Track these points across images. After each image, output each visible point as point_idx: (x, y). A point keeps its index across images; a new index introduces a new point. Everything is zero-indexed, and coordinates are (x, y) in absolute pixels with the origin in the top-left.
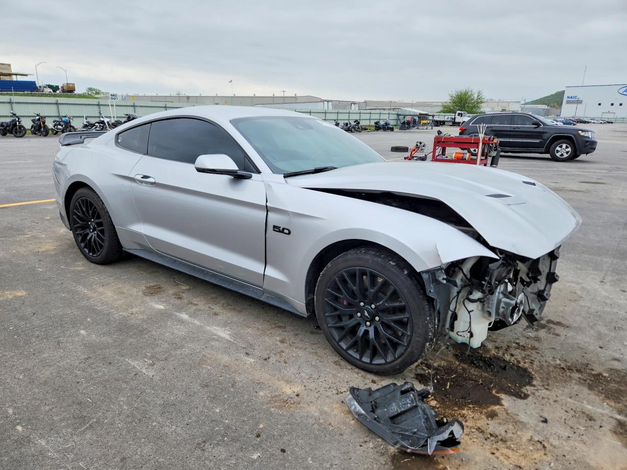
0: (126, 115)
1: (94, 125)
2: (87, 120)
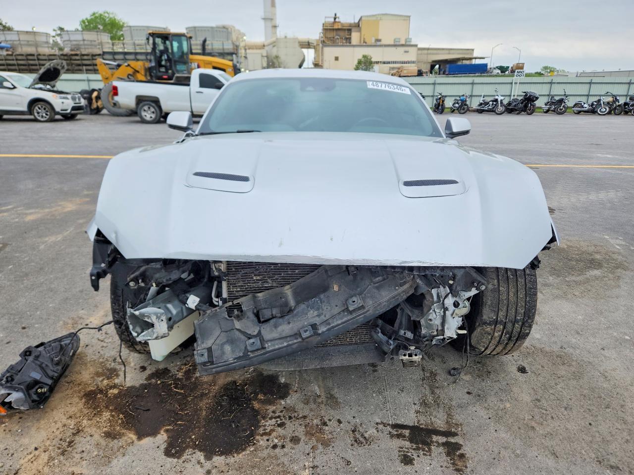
0: (524, 93)
1: (488, 103)
2: (484, 99)
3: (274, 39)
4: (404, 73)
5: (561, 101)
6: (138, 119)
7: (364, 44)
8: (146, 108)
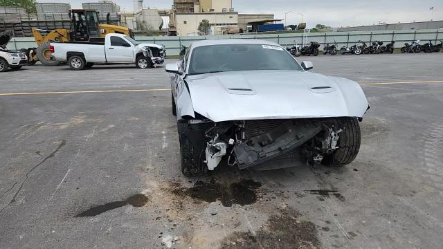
0: (311, 42)
2: (287, 47)
3: (141, 10)
4: (231, 31)
5: (333, 47)
6: (68, 67)
7: (203, 13)
8: (74, 60)
